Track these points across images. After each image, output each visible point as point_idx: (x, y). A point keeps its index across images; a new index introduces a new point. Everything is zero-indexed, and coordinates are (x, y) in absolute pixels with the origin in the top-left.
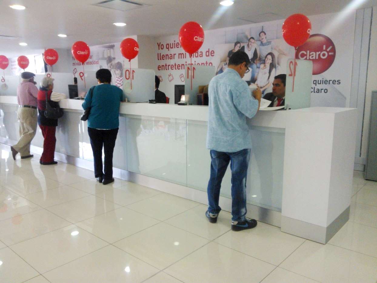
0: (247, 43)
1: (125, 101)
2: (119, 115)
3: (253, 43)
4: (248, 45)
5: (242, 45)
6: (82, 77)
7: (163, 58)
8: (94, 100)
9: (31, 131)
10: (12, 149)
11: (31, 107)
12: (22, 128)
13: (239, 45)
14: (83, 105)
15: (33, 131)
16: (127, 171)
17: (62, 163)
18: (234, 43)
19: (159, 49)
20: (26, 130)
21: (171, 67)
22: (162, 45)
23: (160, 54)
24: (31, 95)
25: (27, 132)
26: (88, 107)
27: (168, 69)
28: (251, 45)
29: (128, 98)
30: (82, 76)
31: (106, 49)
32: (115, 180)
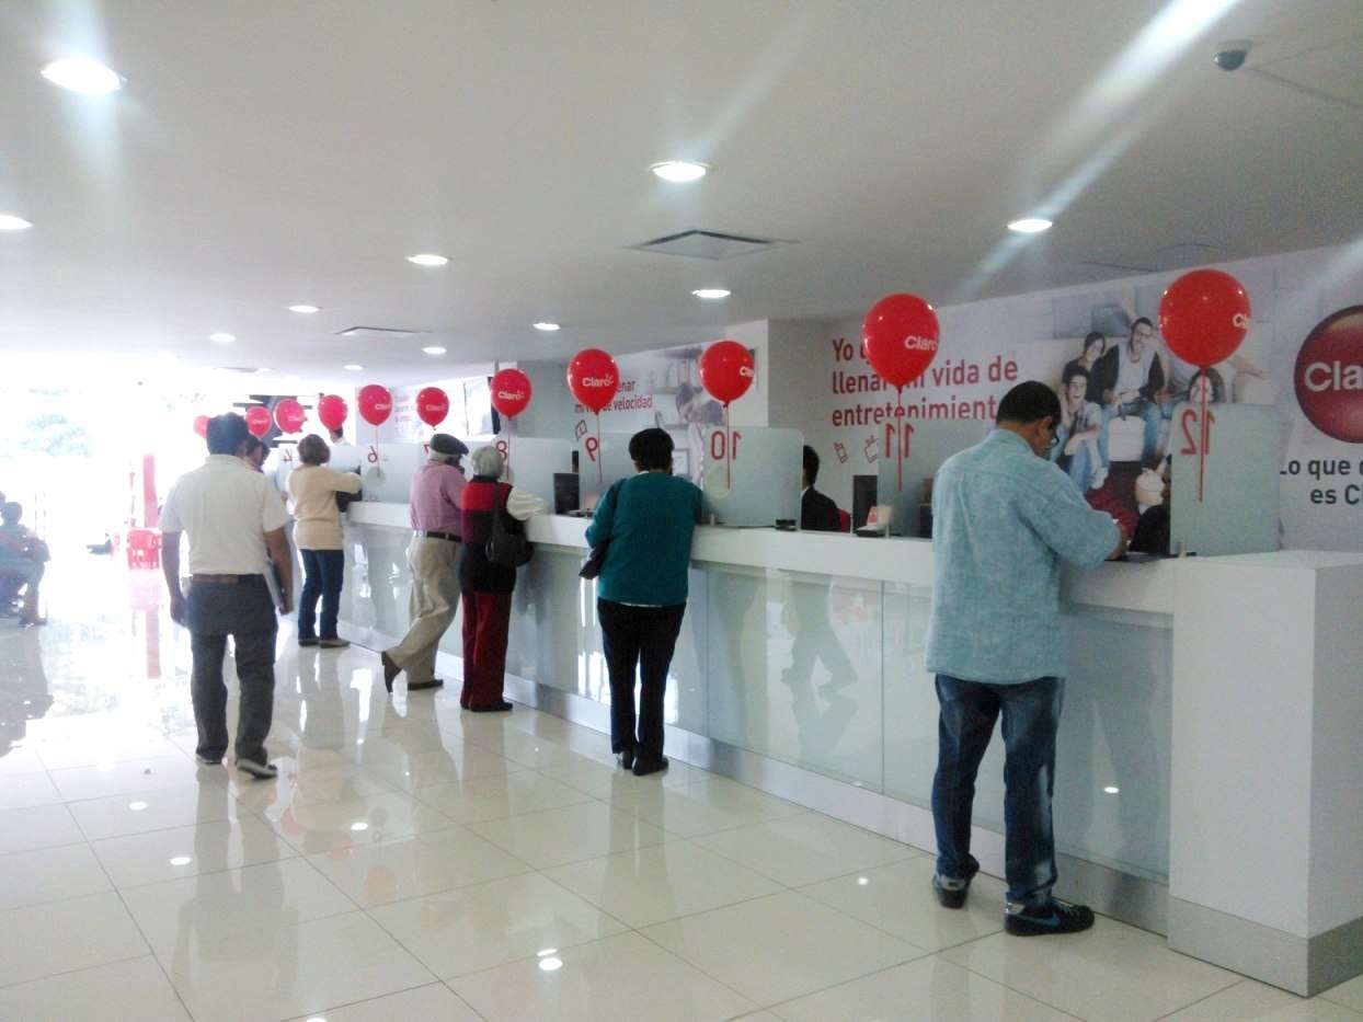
0: (1124, 336)
1: (707, 522)
2: (690, 564)
3: (1147, 336)
4: (1131, 345)
5: (1110, 343)
6: (593, 453)
7: (851, 387)
8: (619, 519)
9: (443, 608)
10: (386, 658)
11: (447, 536)
12: (416, 599)
13: (1099, 343)
14: (587, 534)
15: (447, 608)
16: (708, 736)
17: (524, 706)
18: (1081, 337)
19: (838, 359)
20: (429, 605)
21: (876, 416)
22: (849, 346)
23: (841, 374)
24: (449, 501)
25: (432, 611)
26: (601, 540)
27: (866, 423)
28: (1139, 346)
29: (717, 516)
30: (594, 450)
31: (676, 362)
32: (671, 764)
